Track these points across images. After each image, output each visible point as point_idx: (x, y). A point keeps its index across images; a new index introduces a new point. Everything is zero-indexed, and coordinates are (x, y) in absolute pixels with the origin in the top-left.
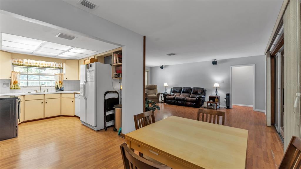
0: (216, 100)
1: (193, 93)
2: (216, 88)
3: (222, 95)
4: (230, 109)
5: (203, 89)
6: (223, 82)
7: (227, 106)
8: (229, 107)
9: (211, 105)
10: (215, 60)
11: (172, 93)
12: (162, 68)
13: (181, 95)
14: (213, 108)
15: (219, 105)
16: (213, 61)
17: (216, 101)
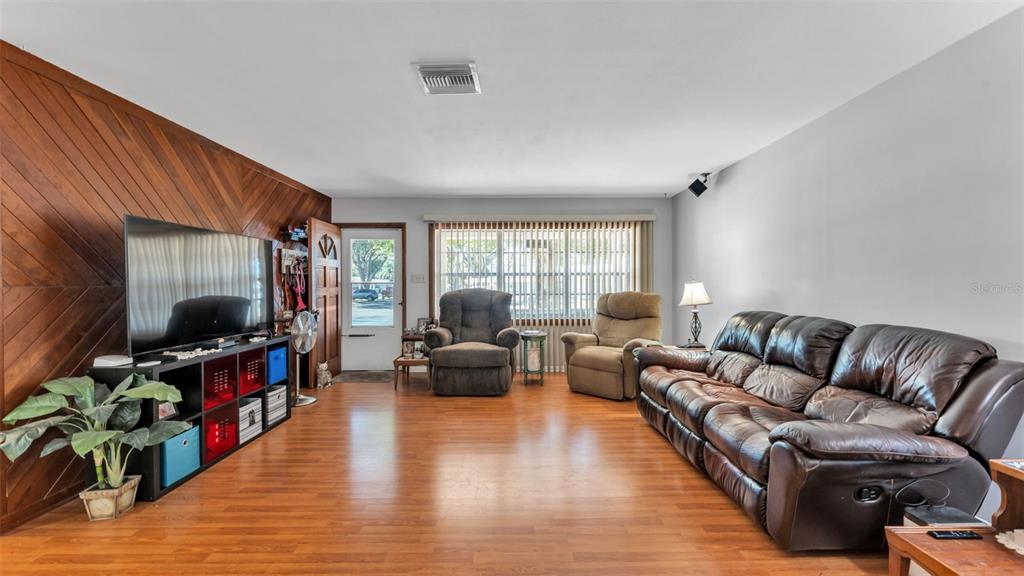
11: (717, 355)
13: (752, 376)
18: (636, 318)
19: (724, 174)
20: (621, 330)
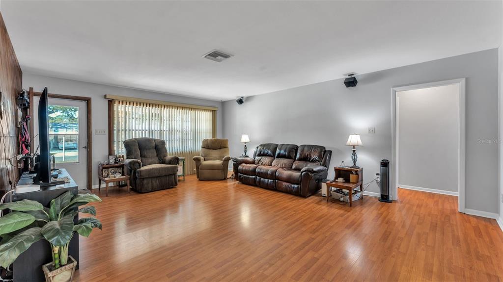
0: (353, 177)
1: (300, 159)
2: (354, 147)
3: (369, 164)
4: (391, 202)
5: (322, 148)
6: (372, 131)
7: (382, 196)
8: (387, 197)
9: (339, 191)
10: (351, 75)
11: (257, 158)
12: (240, 101)
13: (274, 162)
14: (342, 199)
15: (361, 190)
16: (346, 79)
17: (351, 181)
18: (220, 149)
19: (249, 98)
20: (215, 153)
